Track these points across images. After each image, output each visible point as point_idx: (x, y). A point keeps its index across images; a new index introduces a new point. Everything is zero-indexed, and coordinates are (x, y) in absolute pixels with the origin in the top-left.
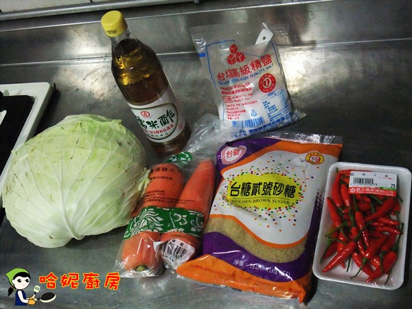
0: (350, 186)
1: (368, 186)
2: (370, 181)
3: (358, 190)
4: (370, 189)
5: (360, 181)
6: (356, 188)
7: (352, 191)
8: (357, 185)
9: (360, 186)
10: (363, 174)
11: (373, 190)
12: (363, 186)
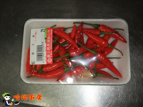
0: (45, 63)
1: (44, 49)
2: (40, 48)
3: (49, 56)
4: (47, 47)
5: (40, 56)
6: (47, 58)
7: (50, 61)
8: (44, 58)
9: (45, 55)
10: (33, 54)
11: (48, 45)
12: (45, 53)
